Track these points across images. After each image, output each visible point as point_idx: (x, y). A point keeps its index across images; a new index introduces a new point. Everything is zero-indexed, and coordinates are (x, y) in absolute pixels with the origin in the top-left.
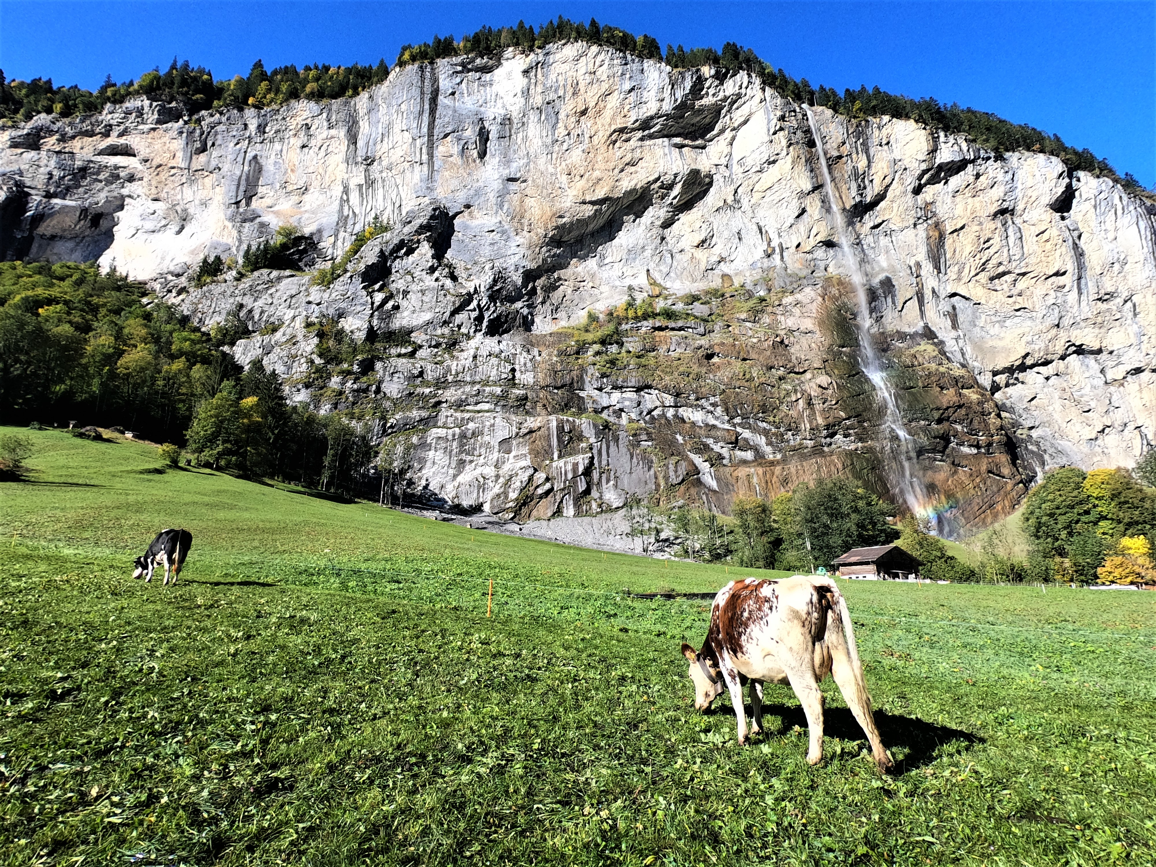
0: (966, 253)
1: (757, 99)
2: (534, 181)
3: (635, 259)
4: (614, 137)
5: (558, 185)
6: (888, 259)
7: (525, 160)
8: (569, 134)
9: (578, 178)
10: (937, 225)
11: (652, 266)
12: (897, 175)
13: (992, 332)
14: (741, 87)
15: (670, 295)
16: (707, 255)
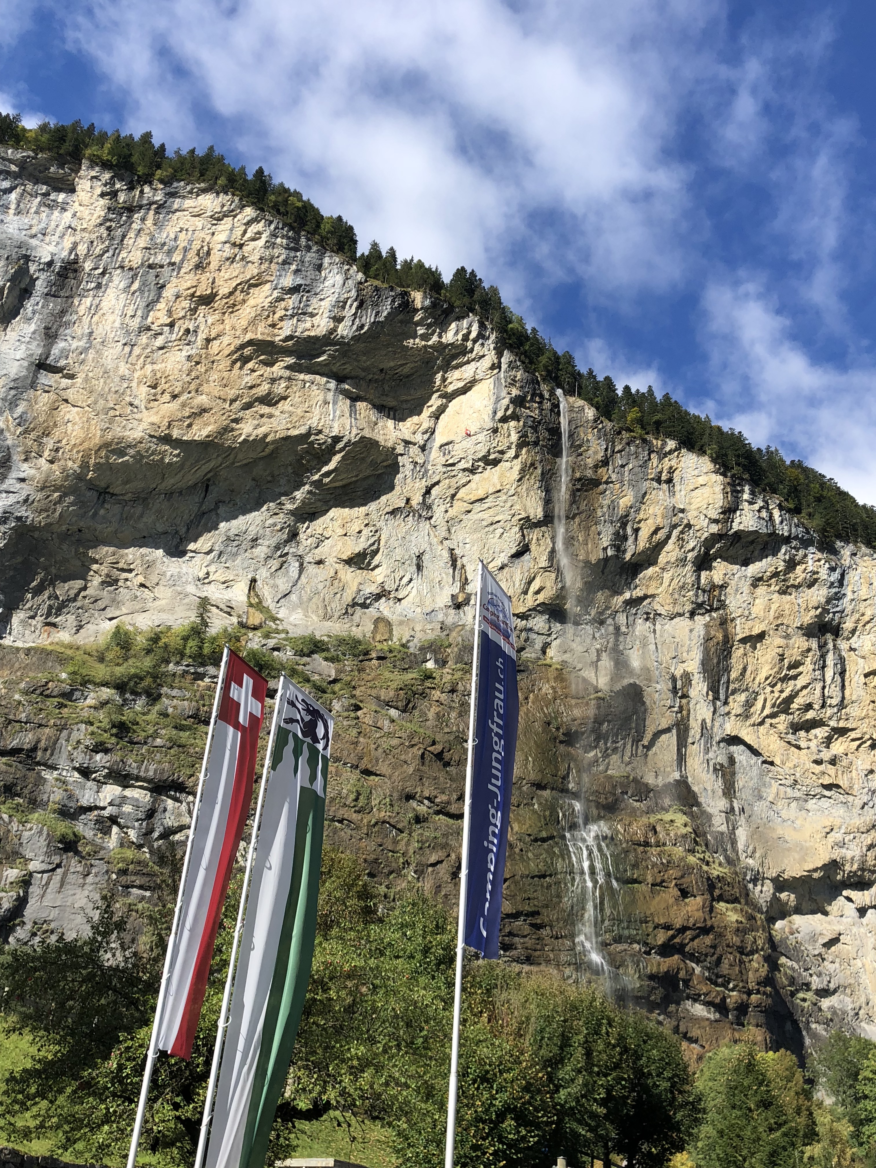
0: (761, 676)
1: (486, 363)
2: (87, 380)
3: (236, 555)
4: (247, 351)
5: (128, 399)
6: (643, 657)
7: (82, 343)
8: (172, 325)
9: (167, 397)
10: (724, 622)
11: (263, 574)
12: (675, 533)
13: (784, 814)
14: (466, 338)
15: (277, 632)
16: (359, 579)
